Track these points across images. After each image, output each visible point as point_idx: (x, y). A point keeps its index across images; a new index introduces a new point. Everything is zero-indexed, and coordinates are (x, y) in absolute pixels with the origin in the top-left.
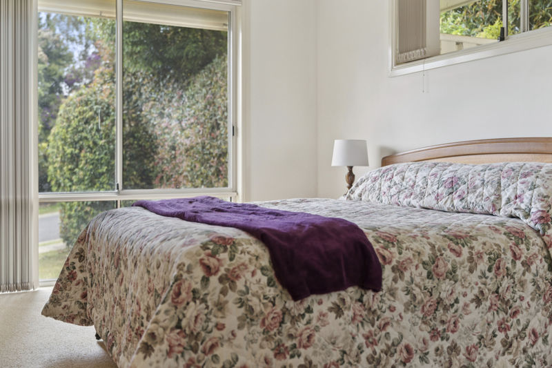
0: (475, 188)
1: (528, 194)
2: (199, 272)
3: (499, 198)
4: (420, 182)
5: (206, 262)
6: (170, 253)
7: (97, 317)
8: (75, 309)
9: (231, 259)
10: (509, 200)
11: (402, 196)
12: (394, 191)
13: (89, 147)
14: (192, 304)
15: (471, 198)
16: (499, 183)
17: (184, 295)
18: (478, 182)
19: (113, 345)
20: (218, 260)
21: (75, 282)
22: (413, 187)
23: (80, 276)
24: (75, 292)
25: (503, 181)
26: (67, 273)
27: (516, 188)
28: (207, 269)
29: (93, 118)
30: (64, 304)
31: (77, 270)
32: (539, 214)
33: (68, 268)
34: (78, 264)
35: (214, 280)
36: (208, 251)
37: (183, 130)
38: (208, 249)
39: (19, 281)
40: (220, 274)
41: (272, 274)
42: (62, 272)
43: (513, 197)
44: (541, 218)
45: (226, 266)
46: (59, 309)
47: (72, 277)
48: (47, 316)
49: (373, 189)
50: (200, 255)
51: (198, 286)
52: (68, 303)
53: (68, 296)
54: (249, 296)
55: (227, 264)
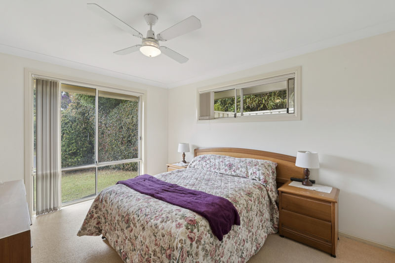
0: (239, 168)
1: (258, 172)
2: (188, 242)
3: (248, 172)
4: (217, 164)
5: (190, 236)
6: (170, 231)
7: (111, 239)
8: (94, 230)
9: (198, 231)
10: (251, 174)
11: (212, 169)
12: (208, 166)
13: (67, 133)
14: (187, 258)
15: (238, 172)
16: (247, 168)
17: (184, 255)
18: (239, 166)
19: (126, 258)
20: (194, 233)
21: (93, 219)
22: (215, 165)
23: (95, 216)
24: (94, 222)
25: (248, 167)
26: (89, 216)
27: (253, 170)
28: (191, 239)
29: (69, 122)
30: (88, 229)
31: (94, 214)
32: (264, 180)
33: (90, 214)
34: (94, 211)
35: (194, 243)
36: (190, 230)
37: (107, 128)
38: (189, 229)
39: (52, 207)
40: (196, 240)
41: (211, 232)
42: (87, 215)
43: (253, 173)
44: (265, 181)
45: (197, 235)
46: (86, 232)
47: (92, 216)
48: (80, 236)
49: (199, 164)
50: (187, 233)
51: (189, 249)
52: (90, 228)
53: (90, 225)
54: (206, 245)
55: (197, 234)
